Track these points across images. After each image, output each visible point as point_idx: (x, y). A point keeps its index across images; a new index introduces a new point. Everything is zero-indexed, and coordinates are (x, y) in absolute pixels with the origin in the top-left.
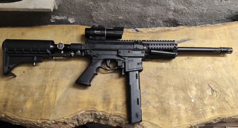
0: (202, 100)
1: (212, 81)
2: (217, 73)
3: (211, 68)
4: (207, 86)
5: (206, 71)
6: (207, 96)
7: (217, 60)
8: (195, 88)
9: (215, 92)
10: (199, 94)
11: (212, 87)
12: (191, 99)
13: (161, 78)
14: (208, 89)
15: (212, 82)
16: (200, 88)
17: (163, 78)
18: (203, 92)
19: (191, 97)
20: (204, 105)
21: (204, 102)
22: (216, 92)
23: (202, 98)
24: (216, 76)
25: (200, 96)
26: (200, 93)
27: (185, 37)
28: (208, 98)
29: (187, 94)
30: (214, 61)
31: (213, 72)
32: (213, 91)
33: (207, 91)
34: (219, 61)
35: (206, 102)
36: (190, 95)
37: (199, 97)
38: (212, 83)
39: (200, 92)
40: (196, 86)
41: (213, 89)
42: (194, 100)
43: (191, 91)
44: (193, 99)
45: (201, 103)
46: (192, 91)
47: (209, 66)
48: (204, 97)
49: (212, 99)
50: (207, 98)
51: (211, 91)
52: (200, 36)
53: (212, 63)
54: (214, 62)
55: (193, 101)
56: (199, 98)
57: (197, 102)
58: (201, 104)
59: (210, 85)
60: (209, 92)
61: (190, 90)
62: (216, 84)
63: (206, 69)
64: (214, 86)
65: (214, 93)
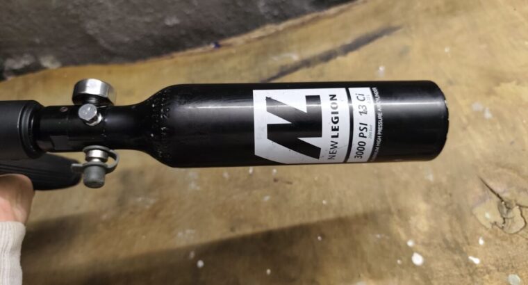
0: (461, 252)
1: (498, 165)
2: (514, 129)
3: (488, 115)
4: (478, 190)
5: (464, 129)
6: (482, 230)
7: (509, 81)
8: (423, 206)
9: (516, 210)
10: (446, 228)
11: (498, 189)
12: (410, 251)
13: (288, 186)
14: (483, 200)
15: (500, 170)
16: (444, 203)
17: (296, 183)
18: (459, 214)
19: (410, 243)
20: (471, 275)
21: (471, 258)
22: (521, 207)
23: (457, 244)
24: (512, 143)
25: (448, 236)
26: (450, 223)
27: (374, 25)
28: (486, 240)
29: (389, 234)
30: (498, 84)
31: (499, 127)
32: (505, 205)
33: (477, 210)
34: (519, 83)
35: (476, 261)
36: (403, 236)
37: (445, 241)
38: (499, 174)
39: (445, 218)
40: (427, 197)
41: (506, 196)
42: (425, 257)
43: (407, 220)
44: (421, 254)
45: (457, 265)
46: (413, 220)
47: (477, 106)
48: (466, 238)
49: (505, 243)
50: (481, 242)
51: (500, 207)
52: (428, 10)
53: (490, 93)
54: (498, 89)
55: (417, 260)
56: (444, 246)
57: (437, 265)
58: (455, 272)
59: (491, 184)
60: (488, 214)
61: (403, 214)
62: (515, 175)
63: (464, 120)
64: (510, 185)
65: (510, 215)
